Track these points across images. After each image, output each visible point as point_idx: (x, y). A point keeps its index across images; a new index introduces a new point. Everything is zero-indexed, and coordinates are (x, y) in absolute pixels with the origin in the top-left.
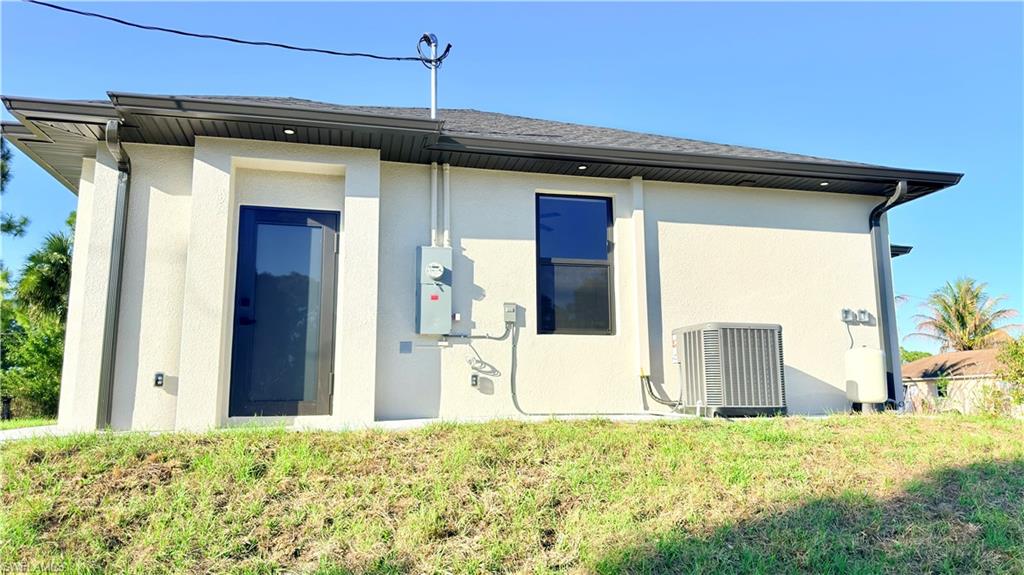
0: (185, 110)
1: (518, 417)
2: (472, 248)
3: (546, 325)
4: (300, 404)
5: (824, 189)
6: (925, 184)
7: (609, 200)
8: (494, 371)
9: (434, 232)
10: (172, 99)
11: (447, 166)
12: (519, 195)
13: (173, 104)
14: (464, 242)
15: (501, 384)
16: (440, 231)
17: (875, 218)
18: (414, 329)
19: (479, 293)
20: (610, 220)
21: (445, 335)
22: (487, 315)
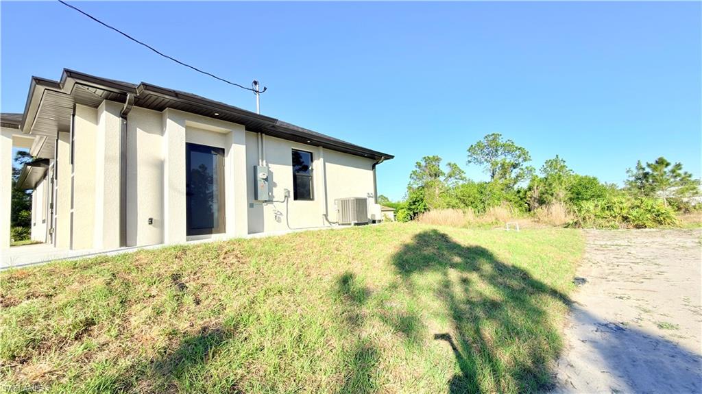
0: (179, 98)
1: (290, 231)
2: (273, 167)
3: (296, 198)
4: (213, 229)
5: (366, 157)
6: (388, 157)
7: (311, 153)
8: (281, 214)
9: (260, 161)
10: (174, 92)
11: (263, 135)
12: (286, 149)
13: (174, 95)
14: (270, 165)
15: (283, 218)
16: (262, 161)
17: (374, 167)
18: (254, 198)
19: (275, 185)
20: (312, 161)
21: (266, 201)
22: (278, 193)
